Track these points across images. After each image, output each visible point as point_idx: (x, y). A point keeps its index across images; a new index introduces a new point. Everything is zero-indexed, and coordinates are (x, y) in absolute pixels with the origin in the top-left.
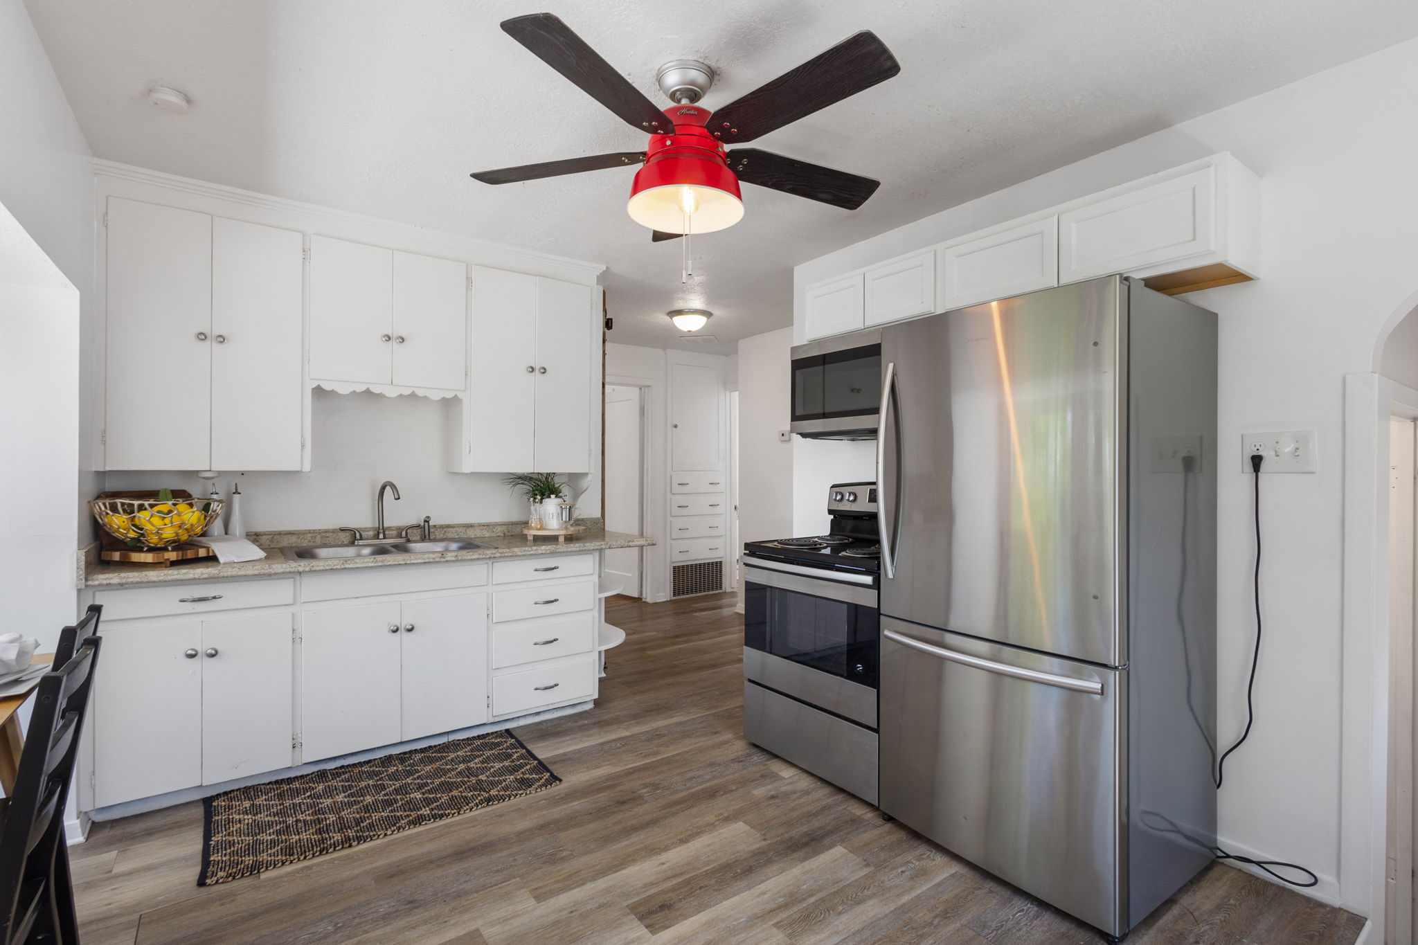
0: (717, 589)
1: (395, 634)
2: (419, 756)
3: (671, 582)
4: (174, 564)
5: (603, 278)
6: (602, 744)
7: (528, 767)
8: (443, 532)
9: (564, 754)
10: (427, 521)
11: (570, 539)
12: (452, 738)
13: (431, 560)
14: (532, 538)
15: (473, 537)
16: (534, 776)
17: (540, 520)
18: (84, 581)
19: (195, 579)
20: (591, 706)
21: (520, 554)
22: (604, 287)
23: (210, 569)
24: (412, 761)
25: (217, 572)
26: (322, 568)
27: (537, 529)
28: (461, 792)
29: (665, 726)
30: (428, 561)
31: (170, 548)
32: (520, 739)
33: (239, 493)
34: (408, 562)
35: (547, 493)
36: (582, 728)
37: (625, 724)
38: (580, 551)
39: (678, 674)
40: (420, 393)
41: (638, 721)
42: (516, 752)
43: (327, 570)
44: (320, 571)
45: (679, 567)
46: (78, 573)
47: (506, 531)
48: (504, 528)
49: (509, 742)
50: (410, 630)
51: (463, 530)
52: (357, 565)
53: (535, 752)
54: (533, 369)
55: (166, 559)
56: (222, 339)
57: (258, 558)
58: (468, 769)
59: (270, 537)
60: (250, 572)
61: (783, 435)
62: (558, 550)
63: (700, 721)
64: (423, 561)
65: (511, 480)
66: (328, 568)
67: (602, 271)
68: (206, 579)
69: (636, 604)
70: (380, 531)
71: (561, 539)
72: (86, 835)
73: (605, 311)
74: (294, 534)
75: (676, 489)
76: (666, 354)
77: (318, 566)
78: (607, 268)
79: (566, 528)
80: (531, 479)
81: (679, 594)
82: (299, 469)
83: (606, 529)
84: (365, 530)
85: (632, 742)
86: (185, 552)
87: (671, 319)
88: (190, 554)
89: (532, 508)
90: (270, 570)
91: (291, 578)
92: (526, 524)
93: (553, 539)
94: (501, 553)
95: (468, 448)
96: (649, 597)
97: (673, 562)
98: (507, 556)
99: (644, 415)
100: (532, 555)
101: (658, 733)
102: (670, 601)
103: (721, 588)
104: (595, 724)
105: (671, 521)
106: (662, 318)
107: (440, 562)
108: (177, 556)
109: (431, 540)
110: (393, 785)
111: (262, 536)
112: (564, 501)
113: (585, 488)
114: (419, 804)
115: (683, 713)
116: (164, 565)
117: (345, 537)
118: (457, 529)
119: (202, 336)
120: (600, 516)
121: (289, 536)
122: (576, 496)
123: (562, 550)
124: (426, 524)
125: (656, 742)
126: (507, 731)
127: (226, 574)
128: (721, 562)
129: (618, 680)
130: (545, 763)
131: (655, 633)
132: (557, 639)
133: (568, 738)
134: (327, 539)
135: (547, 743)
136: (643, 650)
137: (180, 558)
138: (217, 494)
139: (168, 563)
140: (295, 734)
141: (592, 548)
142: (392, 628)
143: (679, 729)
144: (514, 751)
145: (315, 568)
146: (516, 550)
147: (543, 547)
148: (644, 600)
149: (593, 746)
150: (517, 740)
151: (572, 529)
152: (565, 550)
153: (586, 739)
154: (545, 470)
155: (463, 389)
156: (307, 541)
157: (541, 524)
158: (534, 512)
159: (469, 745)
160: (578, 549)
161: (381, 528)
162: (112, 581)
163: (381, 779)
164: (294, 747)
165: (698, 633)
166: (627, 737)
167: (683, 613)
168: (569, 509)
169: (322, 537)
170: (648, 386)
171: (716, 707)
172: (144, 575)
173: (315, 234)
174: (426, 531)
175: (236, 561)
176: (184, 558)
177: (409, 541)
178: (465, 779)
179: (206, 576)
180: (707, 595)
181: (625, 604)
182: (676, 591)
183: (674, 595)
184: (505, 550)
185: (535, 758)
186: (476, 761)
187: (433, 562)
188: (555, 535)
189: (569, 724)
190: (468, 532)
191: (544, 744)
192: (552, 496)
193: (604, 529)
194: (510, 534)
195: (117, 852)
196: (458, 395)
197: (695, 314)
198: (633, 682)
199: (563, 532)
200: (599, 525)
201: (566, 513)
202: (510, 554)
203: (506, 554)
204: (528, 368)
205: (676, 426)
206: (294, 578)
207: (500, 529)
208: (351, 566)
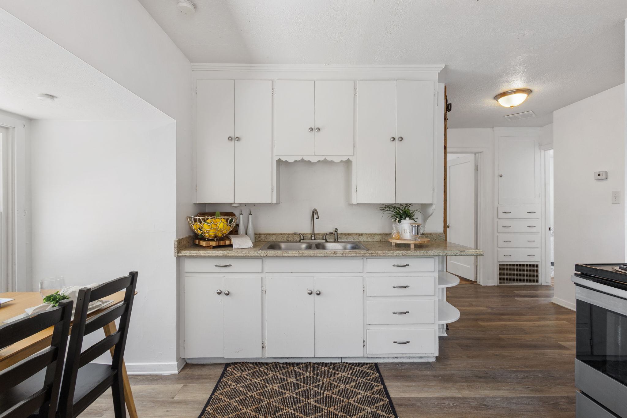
0: (534, 282)
1: (310, 296)
2: (323, 369)
3: (497, 274)
4: (214, 247)
5: (444, 74)
6: (438, 399)
7: (381, 403)
8: (346, 237)
9: (409, 399)
10: (336, 231)
11: (418, 247)
12: (344, 361)
13: (328, 255)
14: (395, 244)
15: (362, 241)
16: (384, 414)
17: (398, 233)
18: (176, 253)
19: (217, 256)
20: (434, 360)
21: (382, 255)
22: (445, 84)
23: (224, 252)
24: (318, 371)
25: (226, 253)
26: (272, 255)
27: (396, 239)
28: (335, 409)
29: (492, 398)
30: (326, 255)
31: (215, 240)
32: (382, 374)
33: (252, 214)
34: (316, 255)
35: (404, 217)
36: (425, 378)
37: (458, 384)
38: (423, 255)
39: (503, 347)
40: (329, 159)
41: (469, 384)
42: (377, 386)
43: (274, 256)
44: (271, 256)
45: (504, 265)
46: (174, 249)
47: (381, 239)
48: (380, 237)
49: (375, 375)
50: (319, 294)
51: (357, 237)
52: (289, 255)
53: (390, 390)
54: (394, 139)
55: (211, 245)
56: (238, 139)
57: (249, 247)
58: (346, 390)
59: (265, 236)
60: (240, 255)
61: (599, 175)
62: (407, 254)
63: (525, 402)
64: (323, 255)
65: (382, 208)
66: (275, 255)
67: (441, 69)
68: (222, 256)
69: (472, 285)
70: (314, 235)
71: (412, 246)
72: (179, 370)
73: (446, 99)
74: (275, 235)
75: (501, 215)
76: (494, 131)
77: (270, 254)
78: (446, 66)
79: (415, 240)
80: (394, 207)
81: (504, 282)
82: (271, 202)
83: (448, 240)
84: (307, 234)
85: (462, 405)
86: (219, 242)
87: (497, 101)
88: (222, 243)
89: (393, 226)
90: (248, 254)
91: (260, 259)
92: (389, 235)
93: (407, 246)
94: (370, 254)
95: (355, 189)
96: (482, 281)
97: (499, 262)
98: (374, 256)
99: (478, 170)
100: (390, 256)
101: (484, 403)
102: (497, 286)
103: (537, 282)
104: (435, 376)
105: (498, 236)
106: (490, 102)
107: (333, 256)
108: (216, 244)
109: (338, 241)
110: (304, 387)
111: (262, 235)
112: (416, 222)
113: (430, 214)
114: (310, 410)
115: (508, 388)
116: (210, 248)
117: (297, 238)
118: (353, 236)
119: (230, 139)
120: (443, 232)
121: (273, 236)
122: (425, 219)
123: (410, 254)
124: (336, 233)
125: (483, 412)
126: (376, 364)
127: (230, 255)
128: (537, 265)
129: (455, 341)
130: (394, 403)
131: (485, 308)
132: (409, 312)
133: (414, 384)
134: (289, 238)
135: (399, 384)
136: (476, 320)
137: (217, 245)
138: (242, 214)
139: (212, 247)
140: (264, 341)
141: (433, 254)
142: (309, 292)
143: (504, 405)
144: (376, 384)
145: (268, 255)
146: (380, 252)
147: (398, 252)
148: (478, 283)
149: (431, 399)
150: (380, 375)
151: (420, 240)
152: (412, 254)
153: (426, 389)
154: (404, 201)
155: (353, 155)
156: (280, 239)
157: (399, 236)
158: (394, 228)
159: (352, 369)
160: (422, 254)
161: (313, 234)
162: (187, 254)
163: (299, 380)
164: (263, 348)
165: (520, 314)
166: (459, 398)
167: (507, 296)
168: (417, 227)
169: (287, 237)
170: (481, 152)
171: (541, 391)
172: (199, 252)
173: (278, 80)
174: (336, 236)
175: (239, 248)
176: (219, 245)
177: (327, 242)
178: (342, 398)
179: (221, 255)
180: (526, 285)
181: (465, 284)
182: (502, 279)
183: (500, 282)
184: (373, 252)
185: (388, 397)
186: (352, 384)
187: (329, 256)
188: (407, 244)
189: (416, 371)
190: (359, 238)
191: (396, 384)
192: (406, 218)
193: (446, 240)
194: (383, 240)
195: (183, 385)
196: (349, 158)
197: (519, 93)
198: (467, 346)
199: (412, 242)
200: (442, 237)
201: (415, 230)
202: (376, 255)
203: (373, 255)
204: (391, 139)
205: (501, 176)
206: (262, 259)
207: (377, 237)
208: (286, 255)
